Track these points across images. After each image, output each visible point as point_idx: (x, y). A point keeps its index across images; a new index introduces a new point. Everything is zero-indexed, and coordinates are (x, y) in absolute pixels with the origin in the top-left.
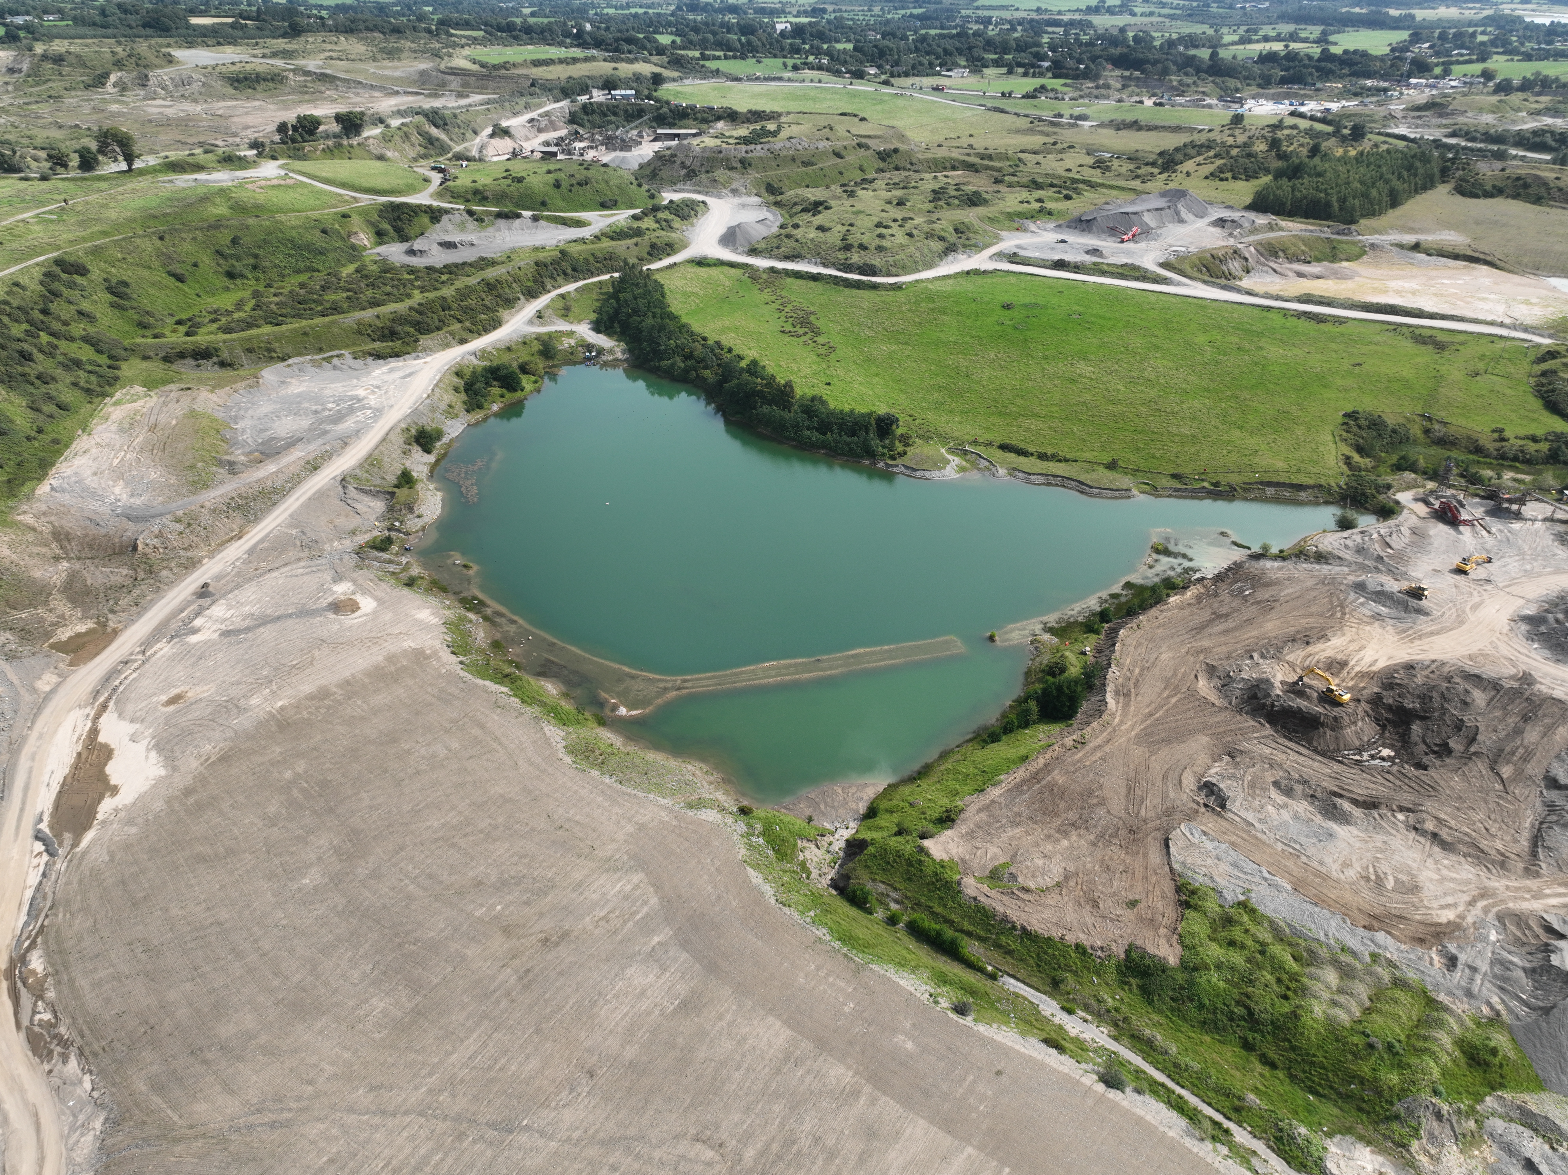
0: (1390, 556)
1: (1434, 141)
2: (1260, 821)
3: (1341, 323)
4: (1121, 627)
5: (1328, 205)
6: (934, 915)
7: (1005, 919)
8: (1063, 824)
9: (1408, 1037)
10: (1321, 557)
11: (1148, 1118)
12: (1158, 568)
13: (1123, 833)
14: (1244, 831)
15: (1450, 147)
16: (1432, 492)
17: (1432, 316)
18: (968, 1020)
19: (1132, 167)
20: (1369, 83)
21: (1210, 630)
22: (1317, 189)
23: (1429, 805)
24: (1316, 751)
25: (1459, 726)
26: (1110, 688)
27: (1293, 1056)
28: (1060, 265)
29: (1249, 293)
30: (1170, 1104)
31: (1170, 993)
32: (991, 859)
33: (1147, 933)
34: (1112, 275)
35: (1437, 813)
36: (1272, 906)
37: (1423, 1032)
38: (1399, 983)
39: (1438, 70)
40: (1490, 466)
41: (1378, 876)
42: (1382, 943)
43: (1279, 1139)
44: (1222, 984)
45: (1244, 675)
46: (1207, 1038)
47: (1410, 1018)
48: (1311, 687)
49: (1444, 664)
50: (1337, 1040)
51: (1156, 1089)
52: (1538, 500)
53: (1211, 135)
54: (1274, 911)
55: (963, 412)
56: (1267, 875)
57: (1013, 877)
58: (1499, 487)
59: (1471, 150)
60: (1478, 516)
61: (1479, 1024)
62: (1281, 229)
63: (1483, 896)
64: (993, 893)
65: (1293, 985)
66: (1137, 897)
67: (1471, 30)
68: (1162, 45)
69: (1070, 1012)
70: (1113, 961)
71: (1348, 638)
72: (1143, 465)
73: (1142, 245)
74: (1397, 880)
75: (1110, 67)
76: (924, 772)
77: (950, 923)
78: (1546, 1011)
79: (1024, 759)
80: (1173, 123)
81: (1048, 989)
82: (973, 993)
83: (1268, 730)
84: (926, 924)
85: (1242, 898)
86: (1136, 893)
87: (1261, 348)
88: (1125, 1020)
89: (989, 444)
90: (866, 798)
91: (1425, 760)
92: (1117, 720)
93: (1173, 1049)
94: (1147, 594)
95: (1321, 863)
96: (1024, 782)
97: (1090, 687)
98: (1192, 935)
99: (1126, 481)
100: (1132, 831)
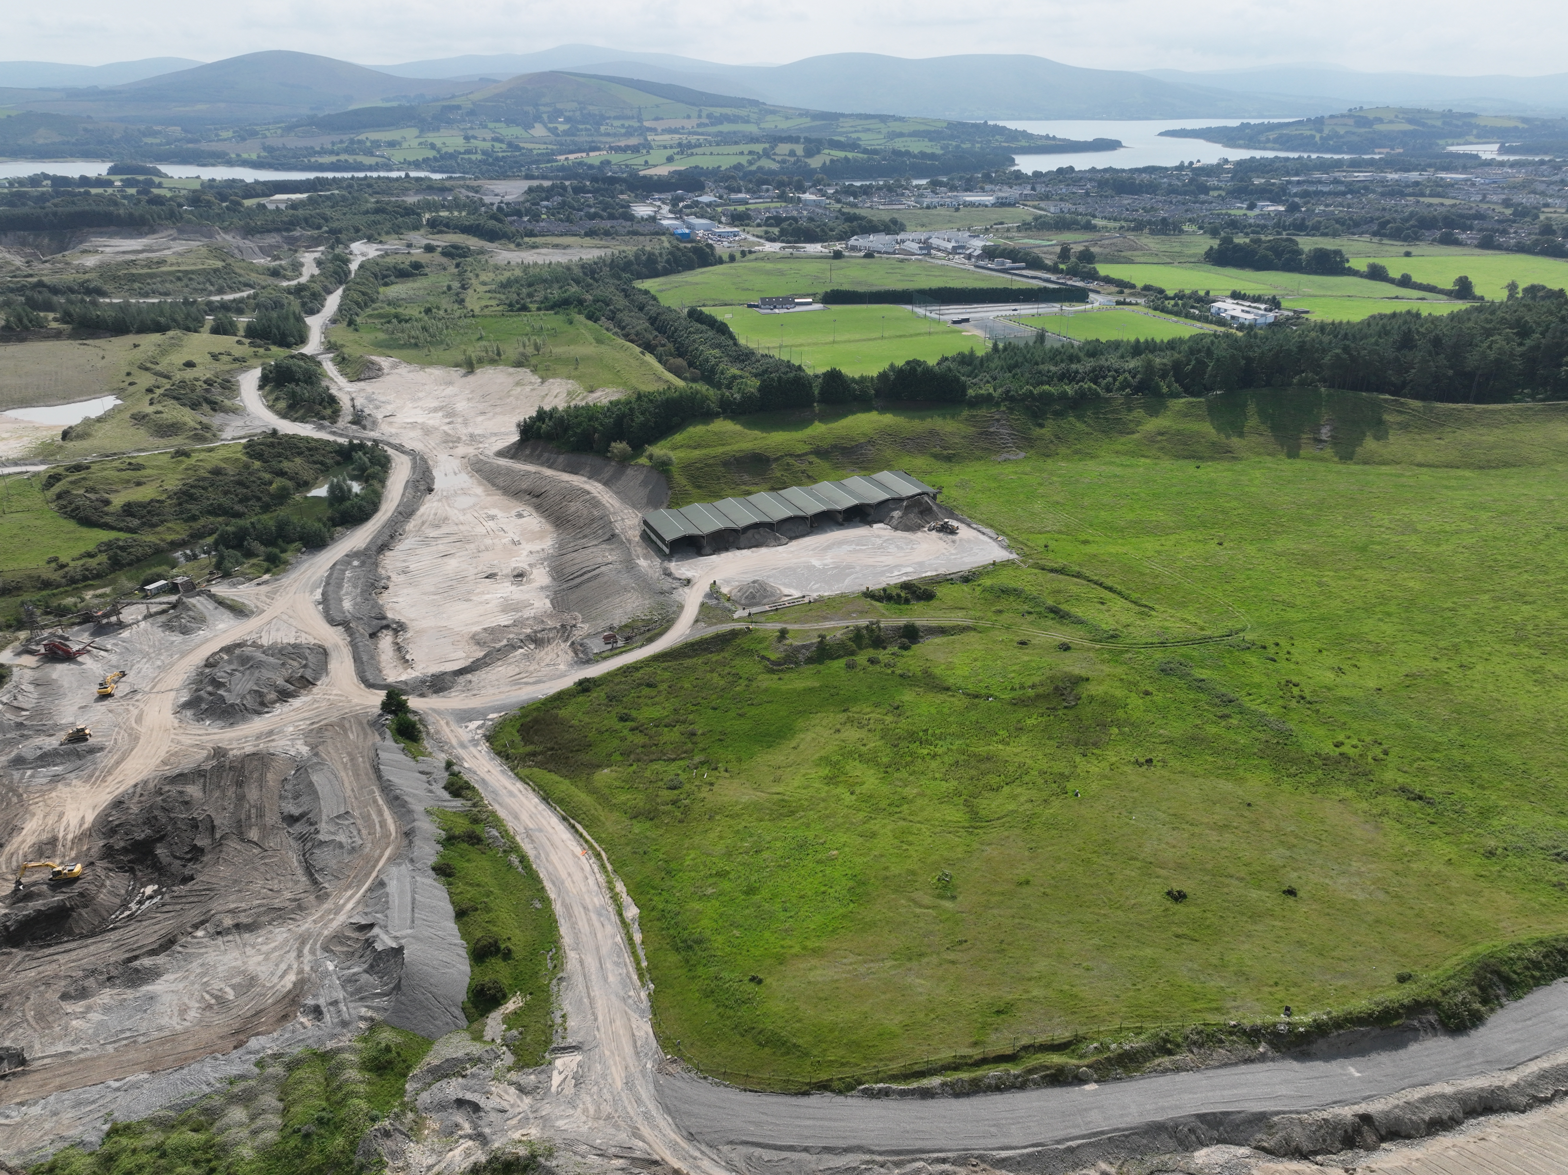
0: (28, 718)
2: (73, 1043)
9: (328, 1099)
14: (61, 1066)
16: (29, 640)
23: (216, 906)
24: (83, 937)
25: (194, 825)
35: (226, 908)
36: (142, 1107)
37: (334, 1085)
38: (292, 1066)
40: (67, 594)
41: (216, 997)
42: (258, 1047)
47: (319, 1084)
48: (35, 884)
49: (146, 782)
50: (278, 1159)
52: (128, 604)
54: (148, 1108)
56: (116, 1085)
58: (88, 607)
60: (87, 641)
61: (365, 1040)
63: (303, 943)
65: (210, 1155)
71: (40, 814)
74: (233, 987)
78: (398, 987)
83: (19, 954)
85: (106, 1127)
91: (187, 872)
95: (160, 1029)
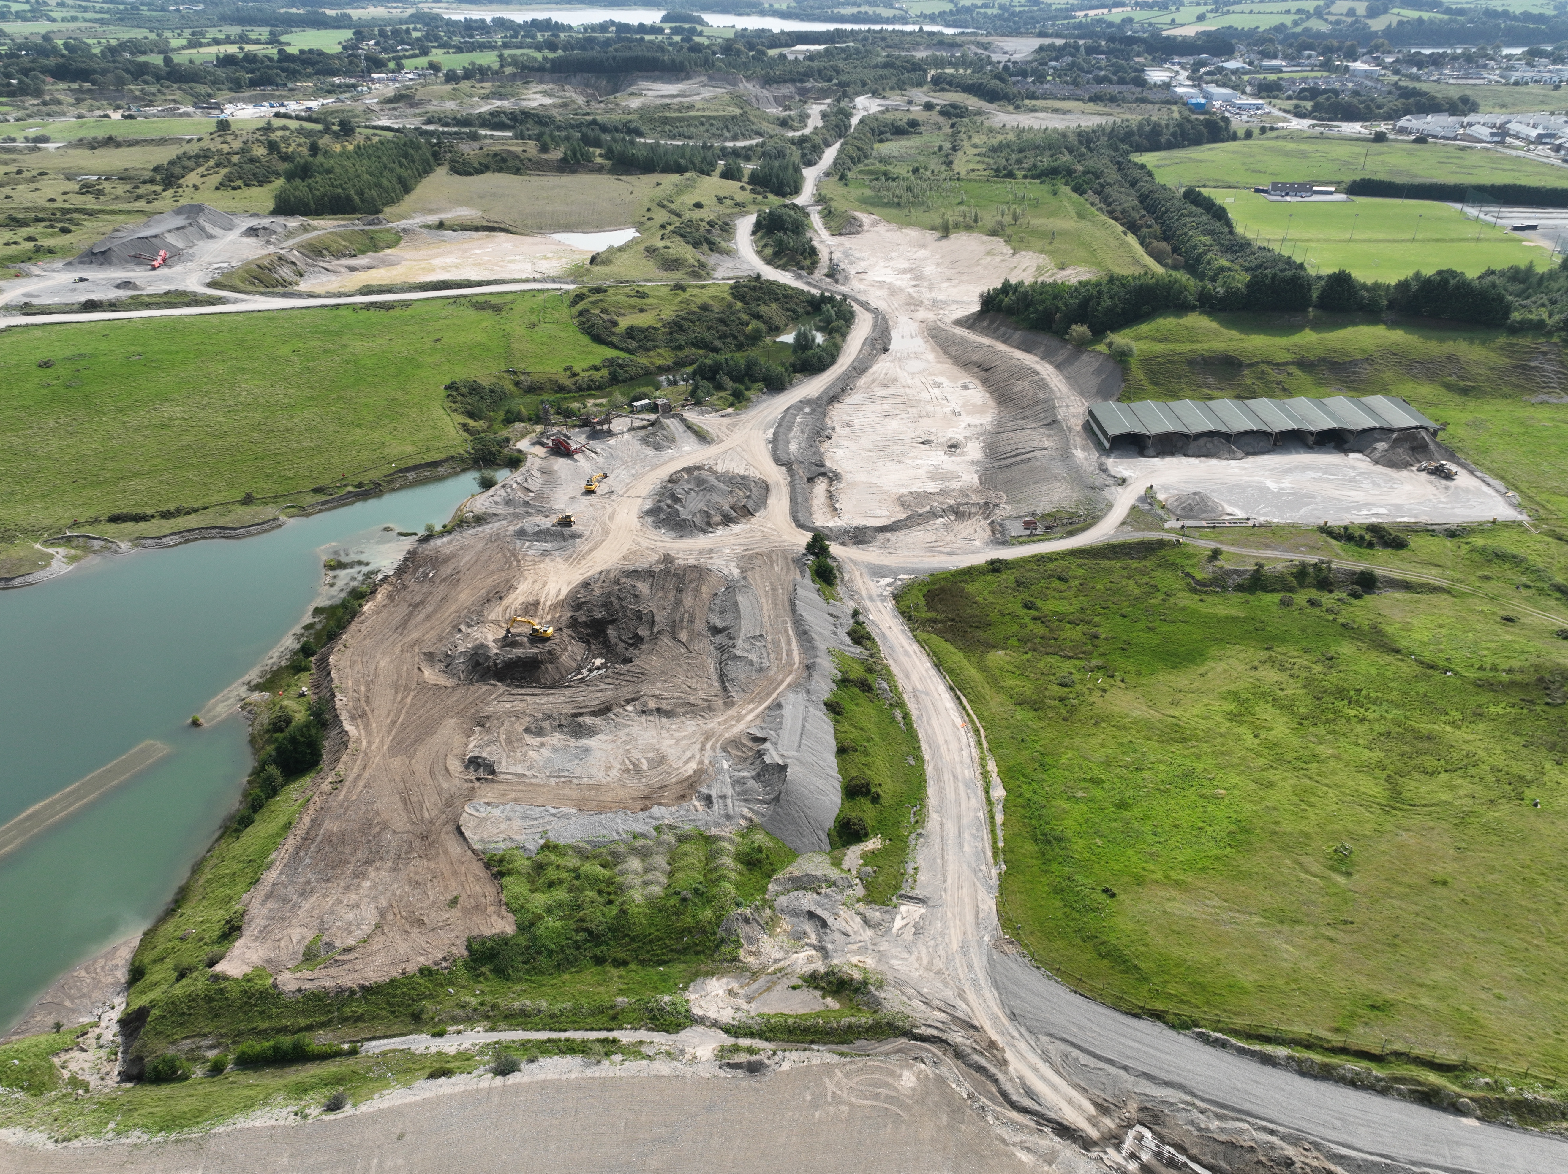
0: (533, 499)
1: (416, 129)
2: (529, 768)
3: (408, 306)
4: (329, 654)
5: (349, 199)
6: (263, 1034)
7: (340, 990)
8: (356, 868)
9: (705, 876)
10: (480, 520)
11: (550, 1076)
12: (340, 584)
13: (417, 843)
14: (519, 784)
15: (432, 134)
16: (542, 434)
17: (479, 284)
18: (348, 1110)
19: (128, 187)
20: (337, 80)
21: (413, 622)
22: (332, 185)
23: (645, 689)
24: (546, 687)
25: (639, 616)
26: (344, 717)
27: (635, 945)
28: (90, 306)
29: (311, 296)
30: (562, 1052)
31: (520, 959)
32: (299, 942)
33: (478, 919)
34: (158, 306)
35: (653, 692)
36: (568, 834)
37: (712, 865)
38: (683, 839)
39: (392, 65)
40: (574, 399)
41: (634, 764)
42: (658, 815)
43: (653, 1018)
44: (558, 924)
45: (461, 649)
46: (567, 976)
47: (700, 861)
48: (519, 635)
49: (609, 572)
50: (660, 911)
51: (545, 1048)
52: (618, 416)
53: (202, 144)
54: (572, 837)
55: (43, 496)
56: (553, 811)
57: (330, 945)
58: (588, 414)
59: (450, 134)
60: (583, 442)
61: (743, 836)
62: (315, 229)
63: (707, 739)
64: (316, 973)
65: (611, 890)
66: (455, 894)
67: (404, 27)
68: (102, 52)
69: (441, 1034)
70: (459, 964)
71: (530, 580)
72: (280, 489)
73: (178, 269)
74: (648, 760)
75: (50, 80)
76: (181, 897)
77: (284, 1030)
78: (777, 799)
79: (288, 826)
80: (156, 135)
81: (412, 1027)
82: (339, 1080)
83: (502, 688)
84: (258, 1048)
85: (542, 842)
86: (454, 889)
87: (346, 346)
88: (494, 1007)
89: (95, 521)
90: (121, 962)
91: (628, 654)
92: (364, 743)
93: (544, 1004)
94: (340, 612)
95: (590, 777)
96: (298, 849)
97: (323, 725)
98: (516, 898)
99: (270, 511)
100: (424, 838)
